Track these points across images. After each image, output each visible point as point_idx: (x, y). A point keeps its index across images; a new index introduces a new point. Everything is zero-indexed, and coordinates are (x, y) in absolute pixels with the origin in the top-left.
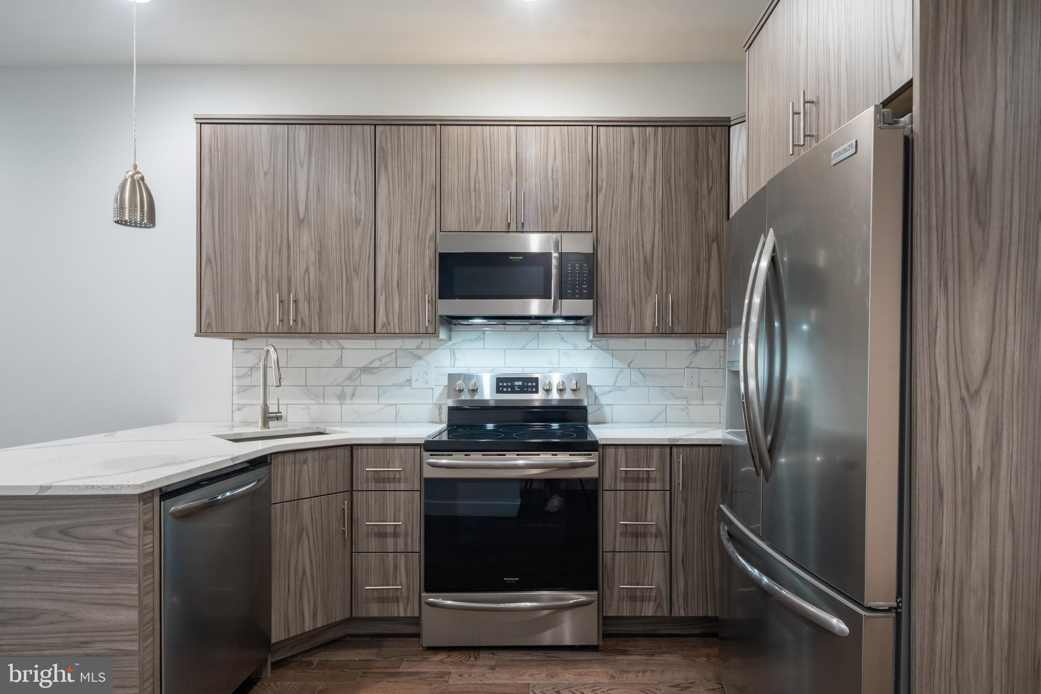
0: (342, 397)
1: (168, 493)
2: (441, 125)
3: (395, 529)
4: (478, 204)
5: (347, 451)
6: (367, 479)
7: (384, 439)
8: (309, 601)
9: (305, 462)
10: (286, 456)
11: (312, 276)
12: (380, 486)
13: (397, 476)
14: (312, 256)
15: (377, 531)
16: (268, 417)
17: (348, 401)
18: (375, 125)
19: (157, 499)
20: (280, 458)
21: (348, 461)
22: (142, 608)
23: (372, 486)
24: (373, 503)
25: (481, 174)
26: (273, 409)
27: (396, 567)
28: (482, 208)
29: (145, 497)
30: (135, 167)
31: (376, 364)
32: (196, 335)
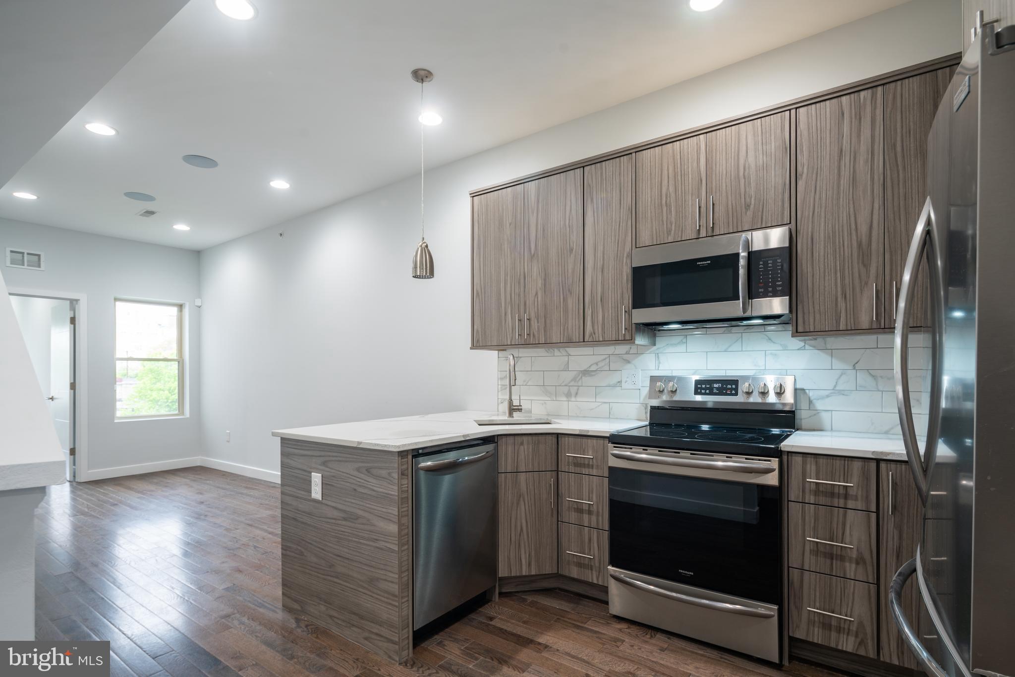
0: (568, 395)
1: (418, 453)
2: (636, 152)
3: (589, 507)
4: (669, 216)
5: (554, 438)
6: (568, 462)
7: (580, 430)
8: (525, 553)
9: (522, 444)
10: (508, 438)
11: (540, 299)
12: (578, 470)
13: (591, 463)
14: (540, 283)
15: (576, 507)
16: (513, 409)
17: (573, 399)
18: (583, 167)
19: (410, 457)
20: (504, 439)
21: (554, 447)
22: (400, 525)
23: (572, 469)
24: (573, 484)
25: (671, 189)
26: (516, 403)
27: (590, 540)
28: (673, 220)
29: (402, 454)
30: (423, 239)
31: (593, 368)
32: (471, 349)
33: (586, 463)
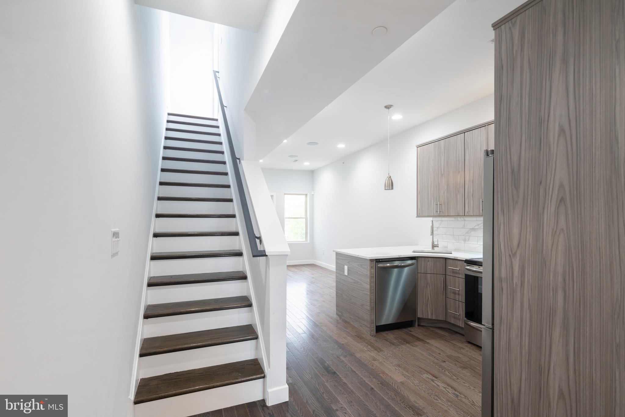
0: (465, 240)
1: (378, 261)
2: (488, 125)
3: (458, 292)
5: (444, 260)
6: (450, 271)
7: (454, 257)
8: (430, 309)
9: (428, 261)
10: (422, 258)
11: (445, 195)
12: (454, 275)
13: (459, 272)
14: (446, 187)
15: (453, 291)
16: (434, 246)
17: (467, 242)
18: (465, 133)
19: (375, 262)
20: (420, 259)
21: (444, 264)
23: (452, 274)
24: (452, 281)
26: (436, 243)
27: (459, 307)
29: (371, 260)
30: (389, 174)
31: (477, 227)
32: (416, 217)
33: (457, 272)
